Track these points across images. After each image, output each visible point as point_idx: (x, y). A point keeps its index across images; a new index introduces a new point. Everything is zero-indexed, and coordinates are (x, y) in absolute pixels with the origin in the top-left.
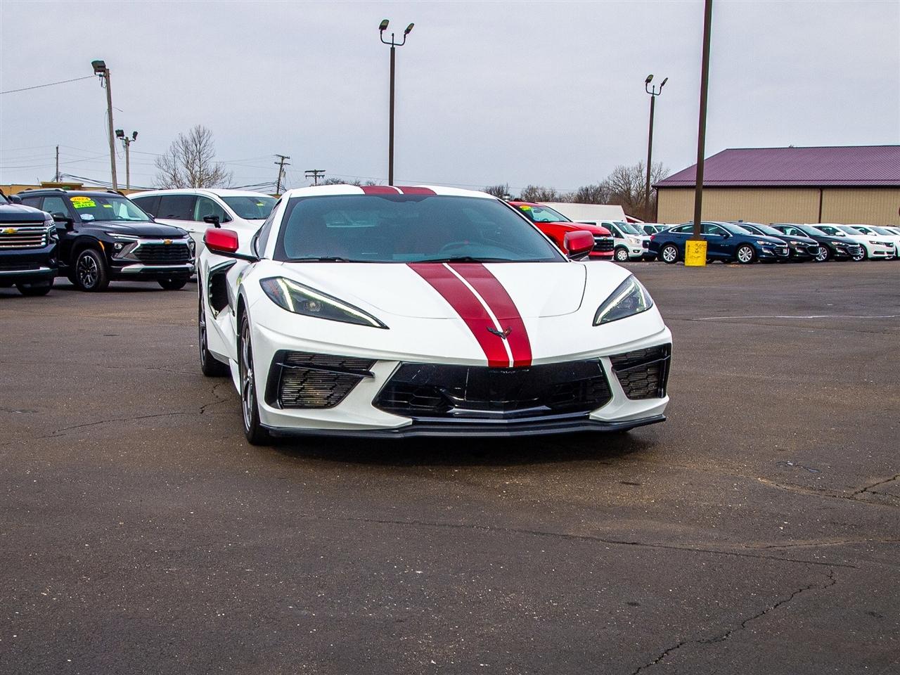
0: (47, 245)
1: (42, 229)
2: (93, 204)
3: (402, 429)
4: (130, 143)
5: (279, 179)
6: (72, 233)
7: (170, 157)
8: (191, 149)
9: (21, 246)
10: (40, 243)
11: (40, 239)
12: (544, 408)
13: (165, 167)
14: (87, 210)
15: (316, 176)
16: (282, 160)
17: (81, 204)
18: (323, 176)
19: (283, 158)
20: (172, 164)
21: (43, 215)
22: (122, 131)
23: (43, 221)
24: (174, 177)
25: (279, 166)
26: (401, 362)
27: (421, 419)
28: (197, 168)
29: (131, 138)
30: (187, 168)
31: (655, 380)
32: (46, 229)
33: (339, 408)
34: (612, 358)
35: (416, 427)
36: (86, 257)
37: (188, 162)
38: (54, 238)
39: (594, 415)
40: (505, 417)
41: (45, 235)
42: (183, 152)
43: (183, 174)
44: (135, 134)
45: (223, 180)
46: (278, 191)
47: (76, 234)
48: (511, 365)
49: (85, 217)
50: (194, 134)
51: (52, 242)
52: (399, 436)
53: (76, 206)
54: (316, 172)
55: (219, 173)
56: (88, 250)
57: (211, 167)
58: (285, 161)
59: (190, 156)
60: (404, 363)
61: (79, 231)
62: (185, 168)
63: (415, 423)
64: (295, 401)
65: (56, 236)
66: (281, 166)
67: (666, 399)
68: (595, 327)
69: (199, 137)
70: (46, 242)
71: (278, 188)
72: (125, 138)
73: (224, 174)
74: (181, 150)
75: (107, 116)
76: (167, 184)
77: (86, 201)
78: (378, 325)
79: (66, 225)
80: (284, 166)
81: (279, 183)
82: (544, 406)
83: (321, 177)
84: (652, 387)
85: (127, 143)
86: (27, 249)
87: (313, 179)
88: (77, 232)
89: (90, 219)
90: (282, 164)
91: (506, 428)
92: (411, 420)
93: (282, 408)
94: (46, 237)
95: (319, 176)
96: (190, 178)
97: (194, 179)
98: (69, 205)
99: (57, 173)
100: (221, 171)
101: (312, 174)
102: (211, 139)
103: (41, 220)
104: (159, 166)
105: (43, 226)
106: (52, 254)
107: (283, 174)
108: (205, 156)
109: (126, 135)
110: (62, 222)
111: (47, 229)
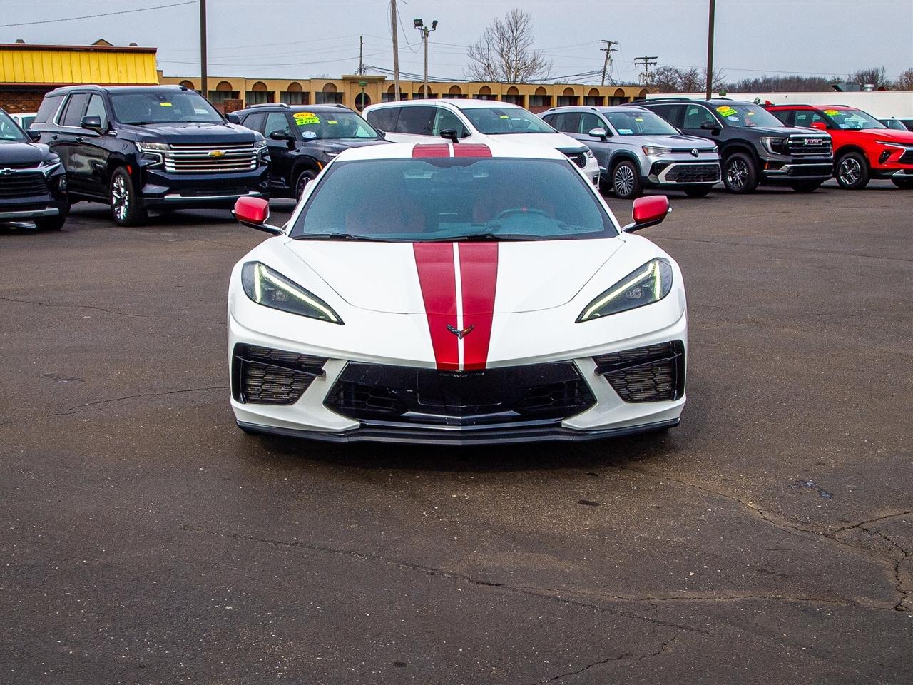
0: (257, 168)
1: (252, 151)
2: (317, 121)
3: (348, 433)
4: (429, 34)
5: (605, 68)
6: (293, 153)
7: (484, 45)
8: (507, 36)
9: (229, 169)
10: (249, 166)
11: (250, 161)
12: (511, 413)
13: (477, 56)
14: (310, 127)
15: (646, 63)
16: (609, 45)
17: (305, 120)
18: (655, 63)
19: (610, 43)
20: (486, 52)
21: (253, 135)
22: (421, 20)
23: (253, 143)
24: (487, 66)
25: (605, 53)
26: (349, 361)
27: (369, 422)
28: (513, 57)
29: (430, 28)
30: (502, 56)
31: (669, 379)
32: (255, 151)
33: (296, 406)
34: (595, 358)
35: (365, 431)
36: (305, 179)
37: (503, 51)
38: (266, 160)
39: (567, 423)
40: (464, 423)
41: (255, 157)
42: (498, 40)
43: (497, 63)
44: (435, 23)
45: (542, 69)
46: (603, 81)
47: (296, 154)
48: (461, 369)
49: (308, 135)
50: (511, 19)
51: (263, 164)
52: (345, 440)
53: (299, 123)
54: (646, 59)
55: (537, 62)
56: (307, 171)
57: (529, 57)
58: (613, 46)
59: (506, 44)
60: (350, 363)
61: (301, 150)
62: (499, 57)
63: (363, 426)
64: (259, 394)
65: (268, 158)
66: (608, 53)
67: (683, 400)
68: (577, 324)
69: (516, 22)
70: (257, 164)
71: (604, 78)
72: (423, 28)
73: (543, 64)
74: (496, 36)
75: (390, 8)
76: (479, 76)
77: (310, 117)
78: (335, 320)
79: (288, 144)
80: (611, 53)
81: (604, 72)
82: (512, 411)
83: (652, 65)
84: (664, 388)
85: (426, 33)
86: (236, 171)
87: (643, 67)
88: (298, 151)
89: (312, 137)
90: (608, 51)
91: (460, 435)
92: (358, 423)
93: (245, 403)
94: (256, 159)
95: (650, 64)
96: (505, 68)
97: (509, 69)
98: (291, 121)
99: (360, 66)
100: (540, 60)
101: (643, 61)
102: (530, 25)
103: (249, 141)
104: (472, 55)
105: (253, 147)
106: (263, 177)
107: (609, 62)
108: (522, 43)
109: (425, 25)
110: (283, 140)
111: (258, 150)
